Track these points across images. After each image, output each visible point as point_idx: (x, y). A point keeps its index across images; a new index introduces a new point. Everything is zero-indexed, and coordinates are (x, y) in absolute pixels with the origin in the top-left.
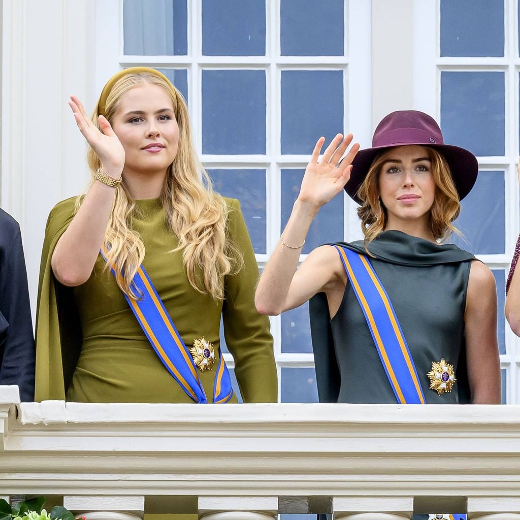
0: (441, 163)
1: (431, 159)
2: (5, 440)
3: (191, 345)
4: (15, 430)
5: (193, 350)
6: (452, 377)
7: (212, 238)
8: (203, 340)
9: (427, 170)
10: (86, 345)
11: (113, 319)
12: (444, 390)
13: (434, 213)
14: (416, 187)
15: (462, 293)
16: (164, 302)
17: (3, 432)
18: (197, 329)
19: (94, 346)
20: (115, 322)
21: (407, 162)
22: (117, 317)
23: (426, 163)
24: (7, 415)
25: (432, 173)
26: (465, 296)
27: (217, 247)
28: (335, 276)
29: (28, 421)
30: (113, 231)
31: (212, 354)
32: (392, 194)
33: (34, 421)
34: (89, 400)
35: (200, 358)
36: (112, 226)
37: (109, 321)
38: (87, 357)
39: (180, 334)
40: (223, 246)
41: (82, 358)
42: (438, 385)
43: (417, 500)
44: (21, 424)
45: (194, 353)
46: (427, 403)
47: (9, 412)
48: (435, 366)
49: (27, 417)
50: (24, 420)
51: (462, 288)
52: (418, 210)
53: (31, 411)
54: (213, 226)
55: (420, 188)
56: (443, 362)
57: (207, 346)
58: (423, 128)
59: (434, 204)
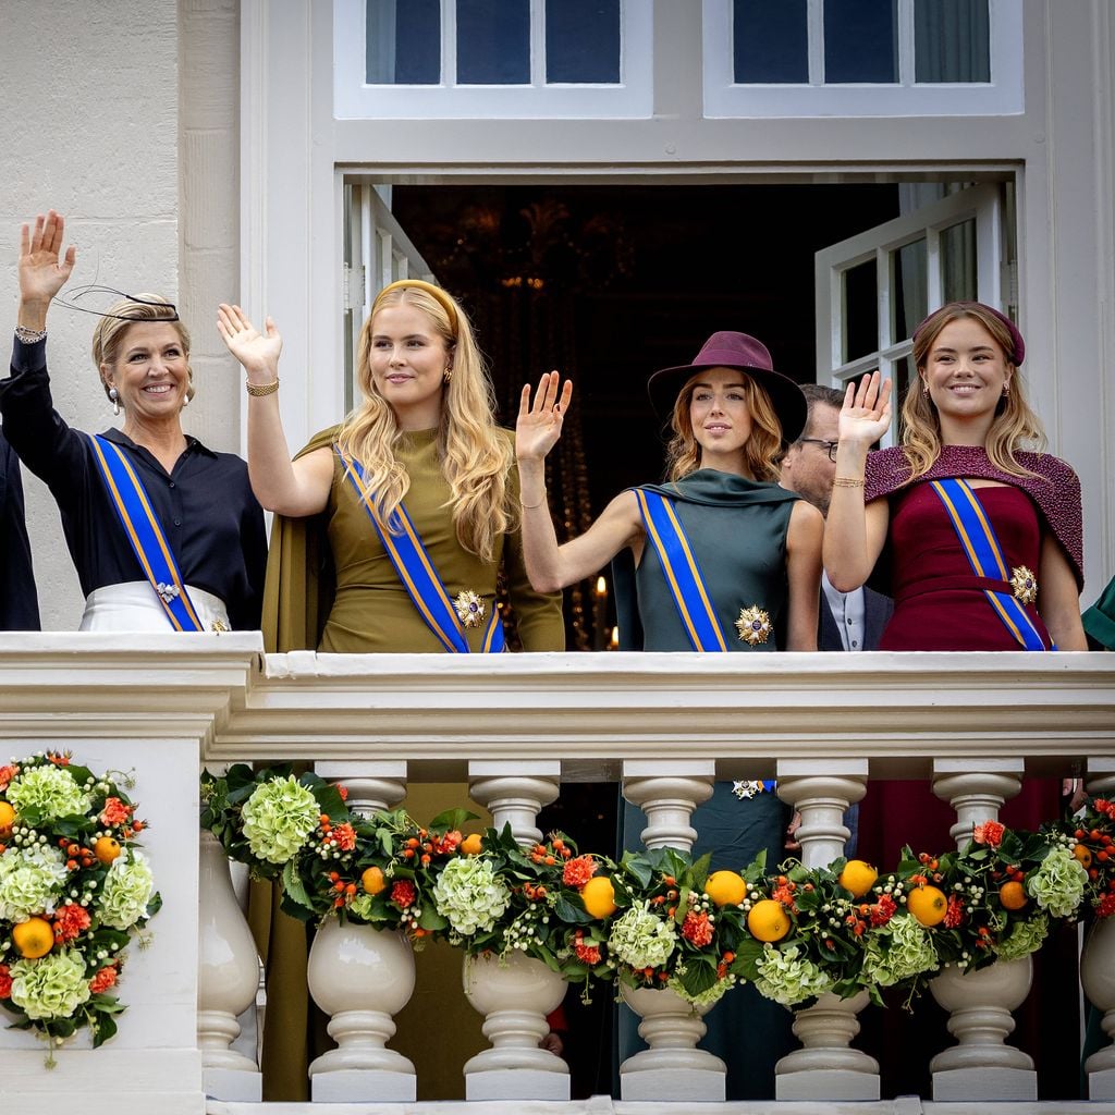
0: (755, 389)
1: (746, 386)
2: (248, 697)
3: (456, 598)
4: (258, 686)
5: (457, 604)
6: (765, 626)
7: (490, 491)
8: (471, 593)
9: (741, 398)
10: (339, 596)
11: (367, 567)
12: (756, 639)
13: (749, 449)
14: (727, 417)
15: (782, 534)
16: (426, 548)
17: (244, 684)
18: (463, 580)
19: (345, 598)
20: (371, 569)
21: (718, 389)
22: (373, 564)
23: (740, 391)
24: (249, 665)
25: (746, 401)
26: (784, 538)
27: (494, 501)
28: (635, 527)
29: (273, 675)
30: (377, 459)
31: (481, 610)
32: (700, 424)
33: (280, 675)
34: (334, 651)
35: (465, 612)
36: (377, 453)
37: (363, 569)
38: (339, 608)
39: (444, 584)
40: (501, 501)
41: (334, 609)
42: (748, 635)
43: (719, 763)
44: (266, 677)
45: (459, 607)
46: (728, 650)
47: (252, 664)
48: (745, 613)
49: (272, 670)
50: (268, 673)
51: (782, 528)
52: (729, 442)
53: (277, 663)
54: (492, 476)
55: (731, 416)
56: (754, 609)
57: (474, 599)
58: (744, 352)
59: (749, 439)
